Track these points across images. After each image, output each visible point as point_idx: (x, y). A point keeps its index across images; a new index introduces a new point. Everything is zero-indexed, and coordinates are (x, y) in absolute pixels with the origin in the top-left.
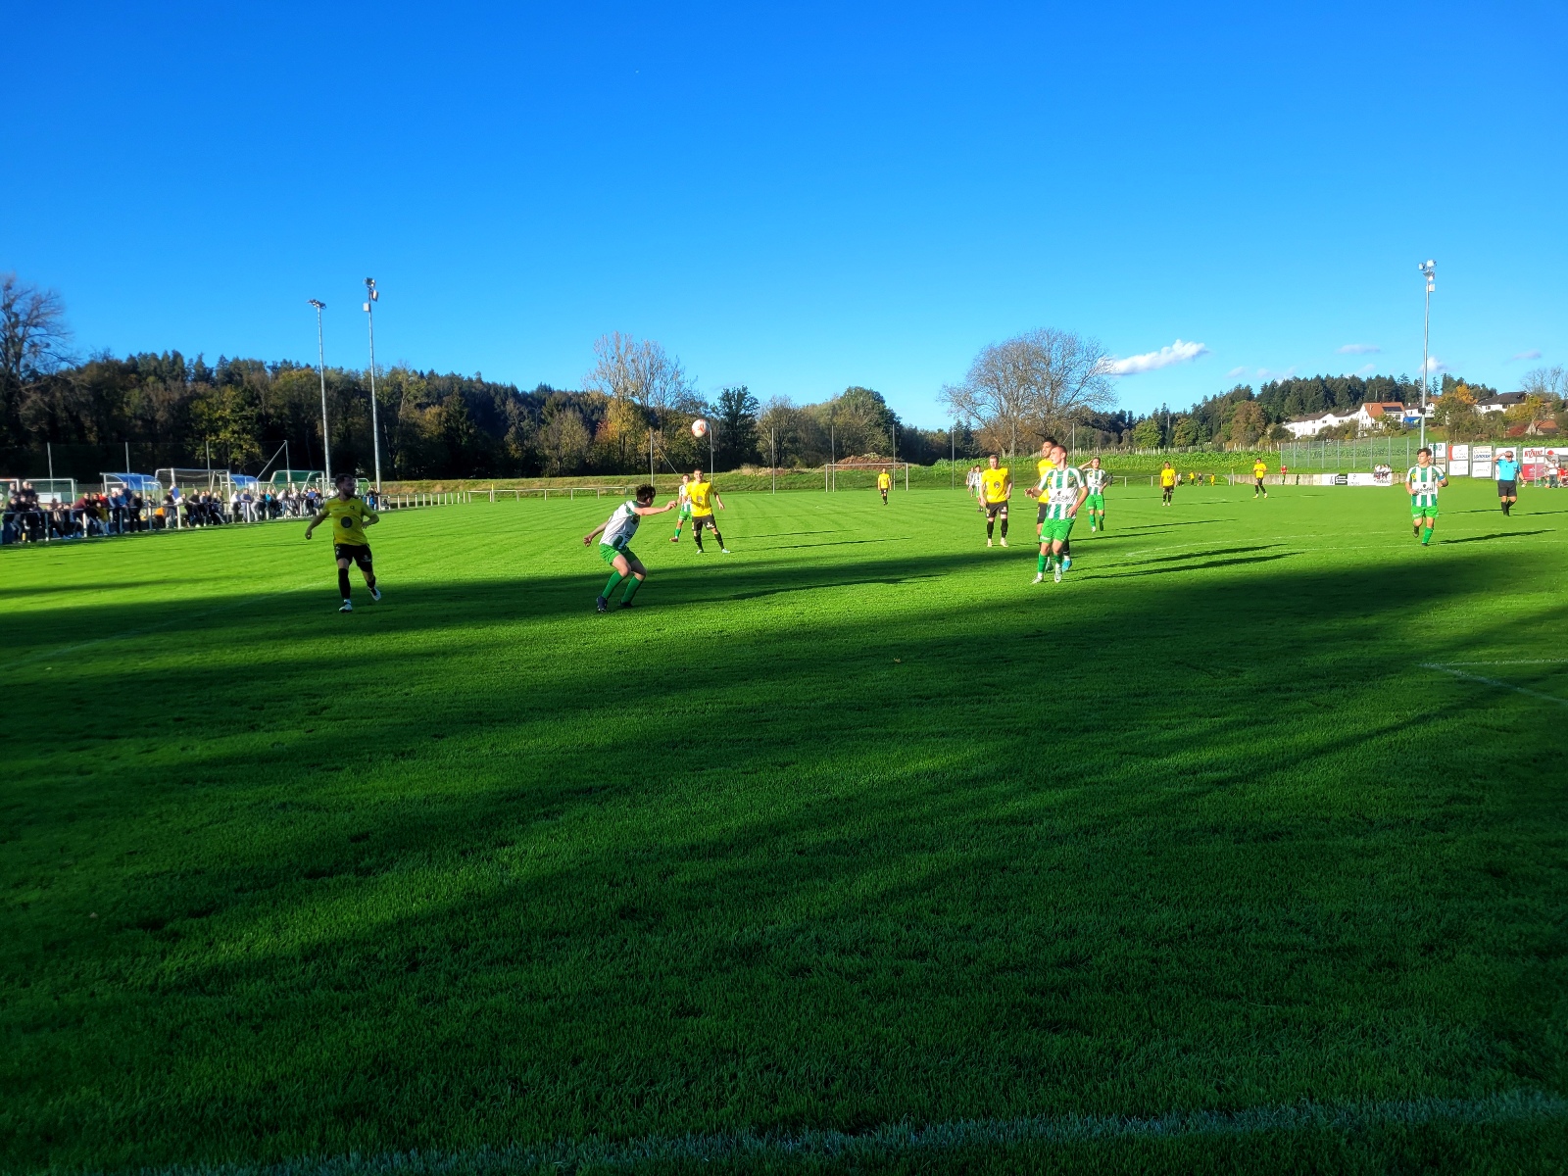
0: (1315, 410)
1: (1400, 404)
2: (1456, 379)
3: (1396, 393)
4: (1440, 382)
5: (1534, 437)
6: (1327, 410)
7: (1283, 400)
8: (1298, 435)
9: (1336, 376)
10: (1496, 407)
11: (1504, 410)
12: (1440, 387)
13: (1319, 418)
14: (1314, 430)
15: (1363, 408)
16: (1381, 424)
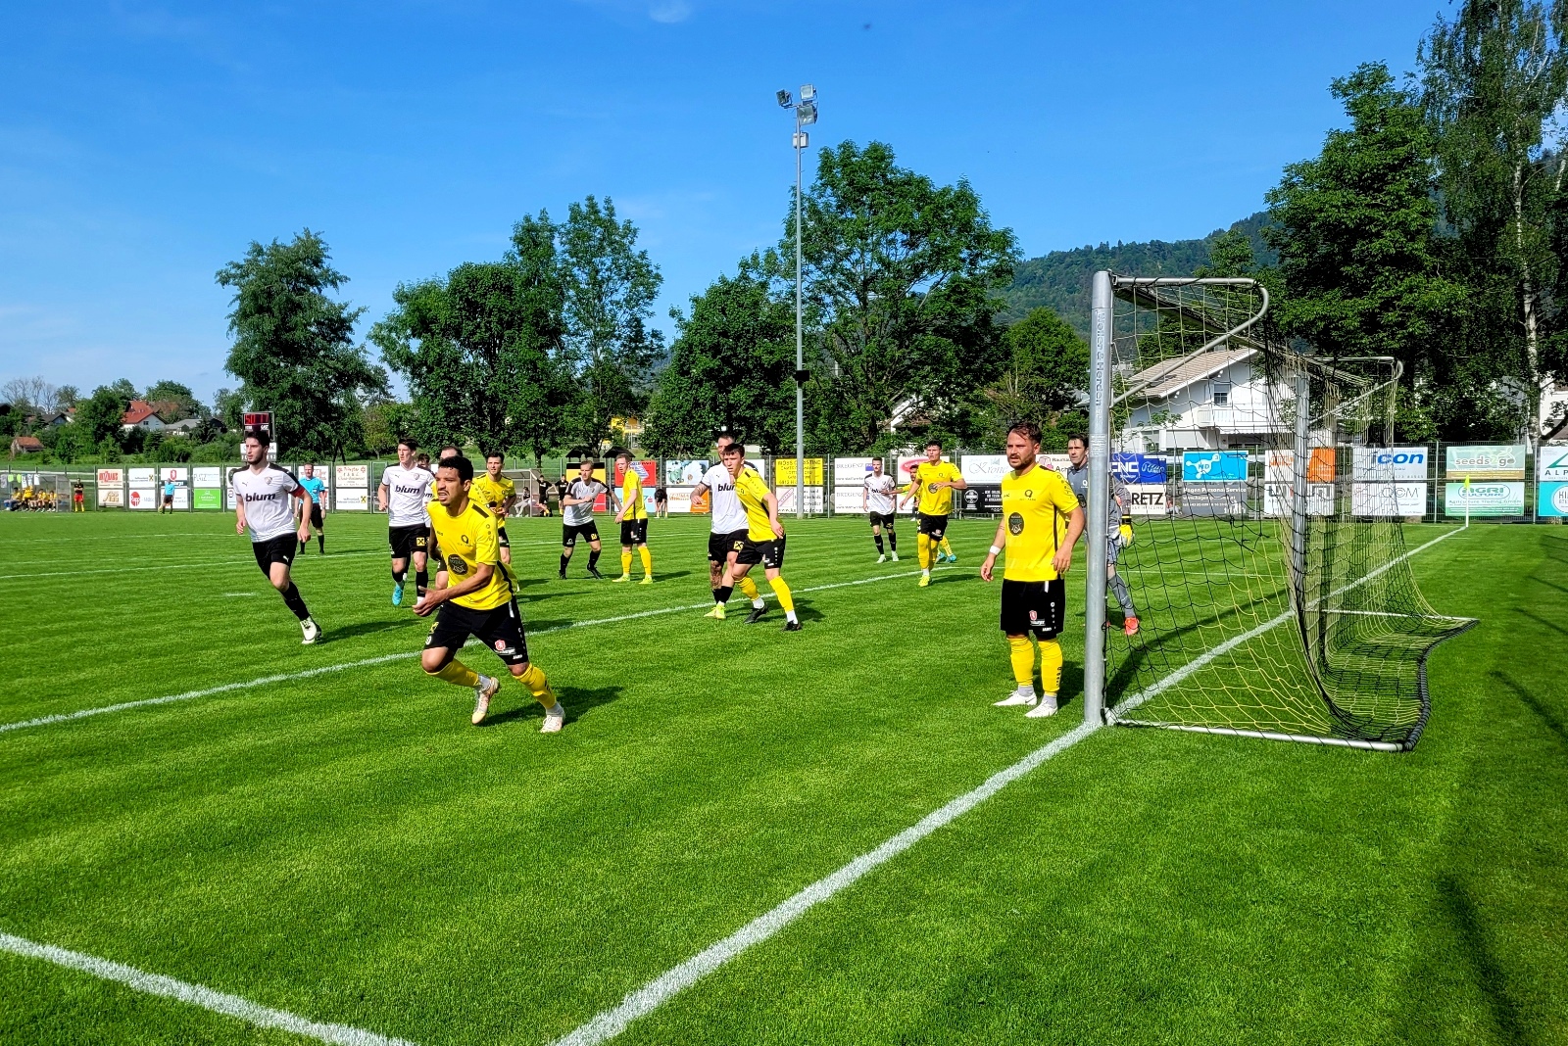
5: (19, 455)
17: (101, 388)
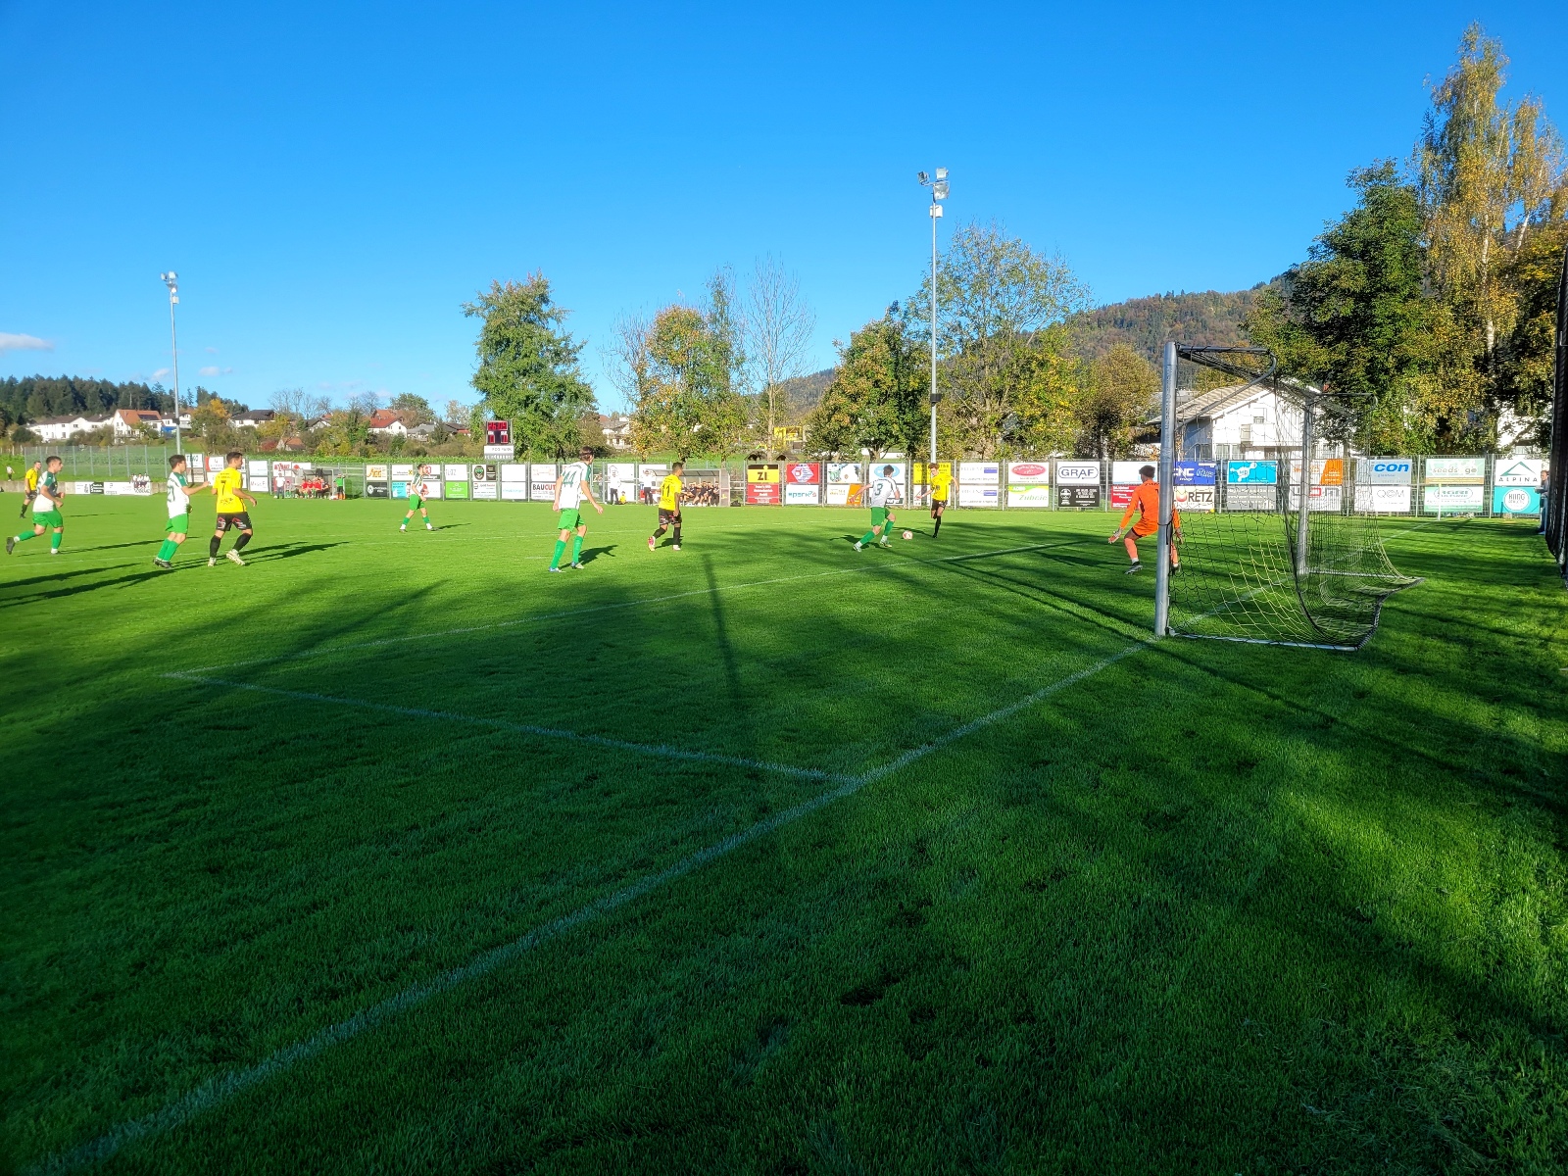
0: (64, 412)
1: (156, 413)
2: (210, 392)
3: (152, 402)
4: (195, 393)
5: (284, 452)
6: (78, 414)
7: (26, 399)
8: (46, 438)
9: (86, 378)
10: (249, 423)
11: (256, 426)
12: (194, 399)
13: (69, 422)
14: (64, 434)
15: (118, 414)
16: (137, 432)
17: (355, 402)
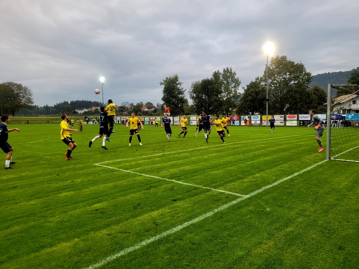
0: (83, 108)
8: (79, 113)
14: (82, 112)
15: (92, 108)
17: (138, 103)
